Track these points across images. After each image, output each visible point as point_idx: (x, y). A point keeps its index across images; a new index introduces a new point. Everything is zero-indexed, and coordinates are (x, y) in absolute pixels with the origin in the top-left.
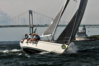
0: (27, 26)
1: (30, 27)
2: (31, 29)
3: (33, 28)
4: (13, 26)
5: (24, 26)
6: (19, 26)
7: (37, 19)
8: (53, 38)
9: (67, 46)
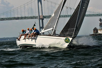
0: (35, 18)
1: (40, 19)
2: (41, 21)
4: (18, 18)
5: (32, 18)
6: (25, 18)
7: (48, 8)
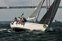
8: (37, 20)
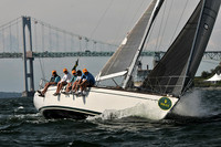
3: (32, 59)
9: (174, 100)
